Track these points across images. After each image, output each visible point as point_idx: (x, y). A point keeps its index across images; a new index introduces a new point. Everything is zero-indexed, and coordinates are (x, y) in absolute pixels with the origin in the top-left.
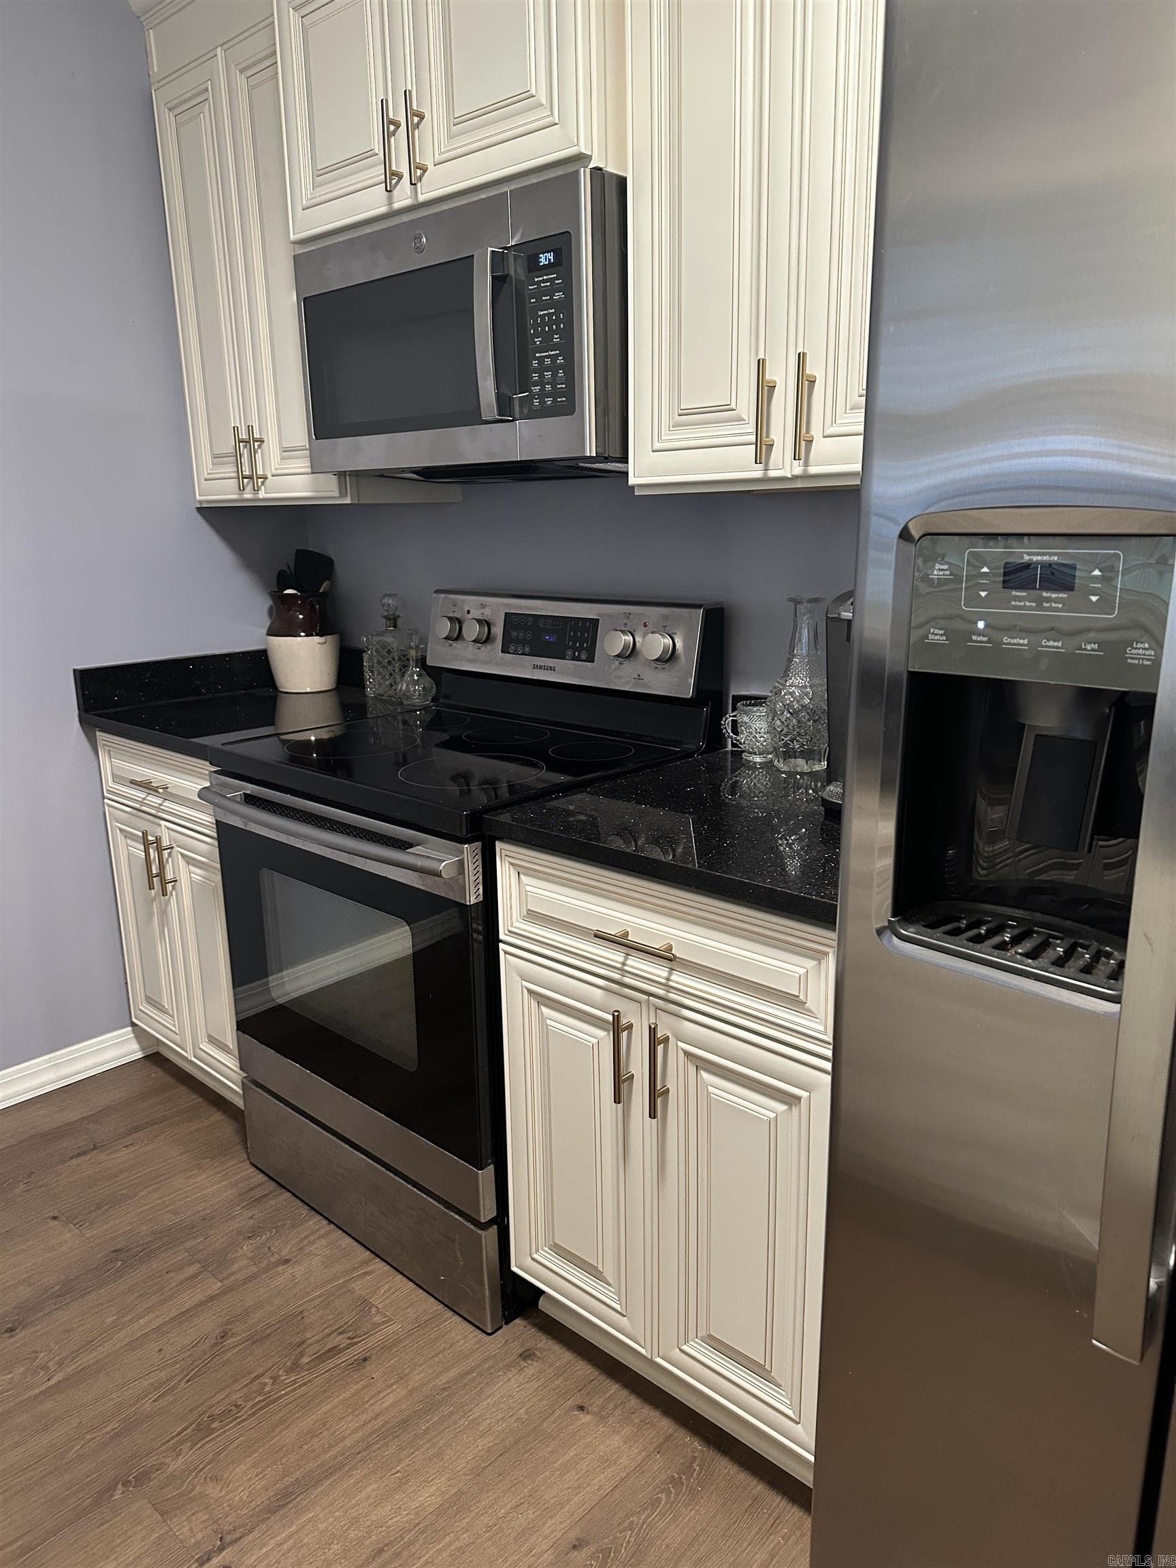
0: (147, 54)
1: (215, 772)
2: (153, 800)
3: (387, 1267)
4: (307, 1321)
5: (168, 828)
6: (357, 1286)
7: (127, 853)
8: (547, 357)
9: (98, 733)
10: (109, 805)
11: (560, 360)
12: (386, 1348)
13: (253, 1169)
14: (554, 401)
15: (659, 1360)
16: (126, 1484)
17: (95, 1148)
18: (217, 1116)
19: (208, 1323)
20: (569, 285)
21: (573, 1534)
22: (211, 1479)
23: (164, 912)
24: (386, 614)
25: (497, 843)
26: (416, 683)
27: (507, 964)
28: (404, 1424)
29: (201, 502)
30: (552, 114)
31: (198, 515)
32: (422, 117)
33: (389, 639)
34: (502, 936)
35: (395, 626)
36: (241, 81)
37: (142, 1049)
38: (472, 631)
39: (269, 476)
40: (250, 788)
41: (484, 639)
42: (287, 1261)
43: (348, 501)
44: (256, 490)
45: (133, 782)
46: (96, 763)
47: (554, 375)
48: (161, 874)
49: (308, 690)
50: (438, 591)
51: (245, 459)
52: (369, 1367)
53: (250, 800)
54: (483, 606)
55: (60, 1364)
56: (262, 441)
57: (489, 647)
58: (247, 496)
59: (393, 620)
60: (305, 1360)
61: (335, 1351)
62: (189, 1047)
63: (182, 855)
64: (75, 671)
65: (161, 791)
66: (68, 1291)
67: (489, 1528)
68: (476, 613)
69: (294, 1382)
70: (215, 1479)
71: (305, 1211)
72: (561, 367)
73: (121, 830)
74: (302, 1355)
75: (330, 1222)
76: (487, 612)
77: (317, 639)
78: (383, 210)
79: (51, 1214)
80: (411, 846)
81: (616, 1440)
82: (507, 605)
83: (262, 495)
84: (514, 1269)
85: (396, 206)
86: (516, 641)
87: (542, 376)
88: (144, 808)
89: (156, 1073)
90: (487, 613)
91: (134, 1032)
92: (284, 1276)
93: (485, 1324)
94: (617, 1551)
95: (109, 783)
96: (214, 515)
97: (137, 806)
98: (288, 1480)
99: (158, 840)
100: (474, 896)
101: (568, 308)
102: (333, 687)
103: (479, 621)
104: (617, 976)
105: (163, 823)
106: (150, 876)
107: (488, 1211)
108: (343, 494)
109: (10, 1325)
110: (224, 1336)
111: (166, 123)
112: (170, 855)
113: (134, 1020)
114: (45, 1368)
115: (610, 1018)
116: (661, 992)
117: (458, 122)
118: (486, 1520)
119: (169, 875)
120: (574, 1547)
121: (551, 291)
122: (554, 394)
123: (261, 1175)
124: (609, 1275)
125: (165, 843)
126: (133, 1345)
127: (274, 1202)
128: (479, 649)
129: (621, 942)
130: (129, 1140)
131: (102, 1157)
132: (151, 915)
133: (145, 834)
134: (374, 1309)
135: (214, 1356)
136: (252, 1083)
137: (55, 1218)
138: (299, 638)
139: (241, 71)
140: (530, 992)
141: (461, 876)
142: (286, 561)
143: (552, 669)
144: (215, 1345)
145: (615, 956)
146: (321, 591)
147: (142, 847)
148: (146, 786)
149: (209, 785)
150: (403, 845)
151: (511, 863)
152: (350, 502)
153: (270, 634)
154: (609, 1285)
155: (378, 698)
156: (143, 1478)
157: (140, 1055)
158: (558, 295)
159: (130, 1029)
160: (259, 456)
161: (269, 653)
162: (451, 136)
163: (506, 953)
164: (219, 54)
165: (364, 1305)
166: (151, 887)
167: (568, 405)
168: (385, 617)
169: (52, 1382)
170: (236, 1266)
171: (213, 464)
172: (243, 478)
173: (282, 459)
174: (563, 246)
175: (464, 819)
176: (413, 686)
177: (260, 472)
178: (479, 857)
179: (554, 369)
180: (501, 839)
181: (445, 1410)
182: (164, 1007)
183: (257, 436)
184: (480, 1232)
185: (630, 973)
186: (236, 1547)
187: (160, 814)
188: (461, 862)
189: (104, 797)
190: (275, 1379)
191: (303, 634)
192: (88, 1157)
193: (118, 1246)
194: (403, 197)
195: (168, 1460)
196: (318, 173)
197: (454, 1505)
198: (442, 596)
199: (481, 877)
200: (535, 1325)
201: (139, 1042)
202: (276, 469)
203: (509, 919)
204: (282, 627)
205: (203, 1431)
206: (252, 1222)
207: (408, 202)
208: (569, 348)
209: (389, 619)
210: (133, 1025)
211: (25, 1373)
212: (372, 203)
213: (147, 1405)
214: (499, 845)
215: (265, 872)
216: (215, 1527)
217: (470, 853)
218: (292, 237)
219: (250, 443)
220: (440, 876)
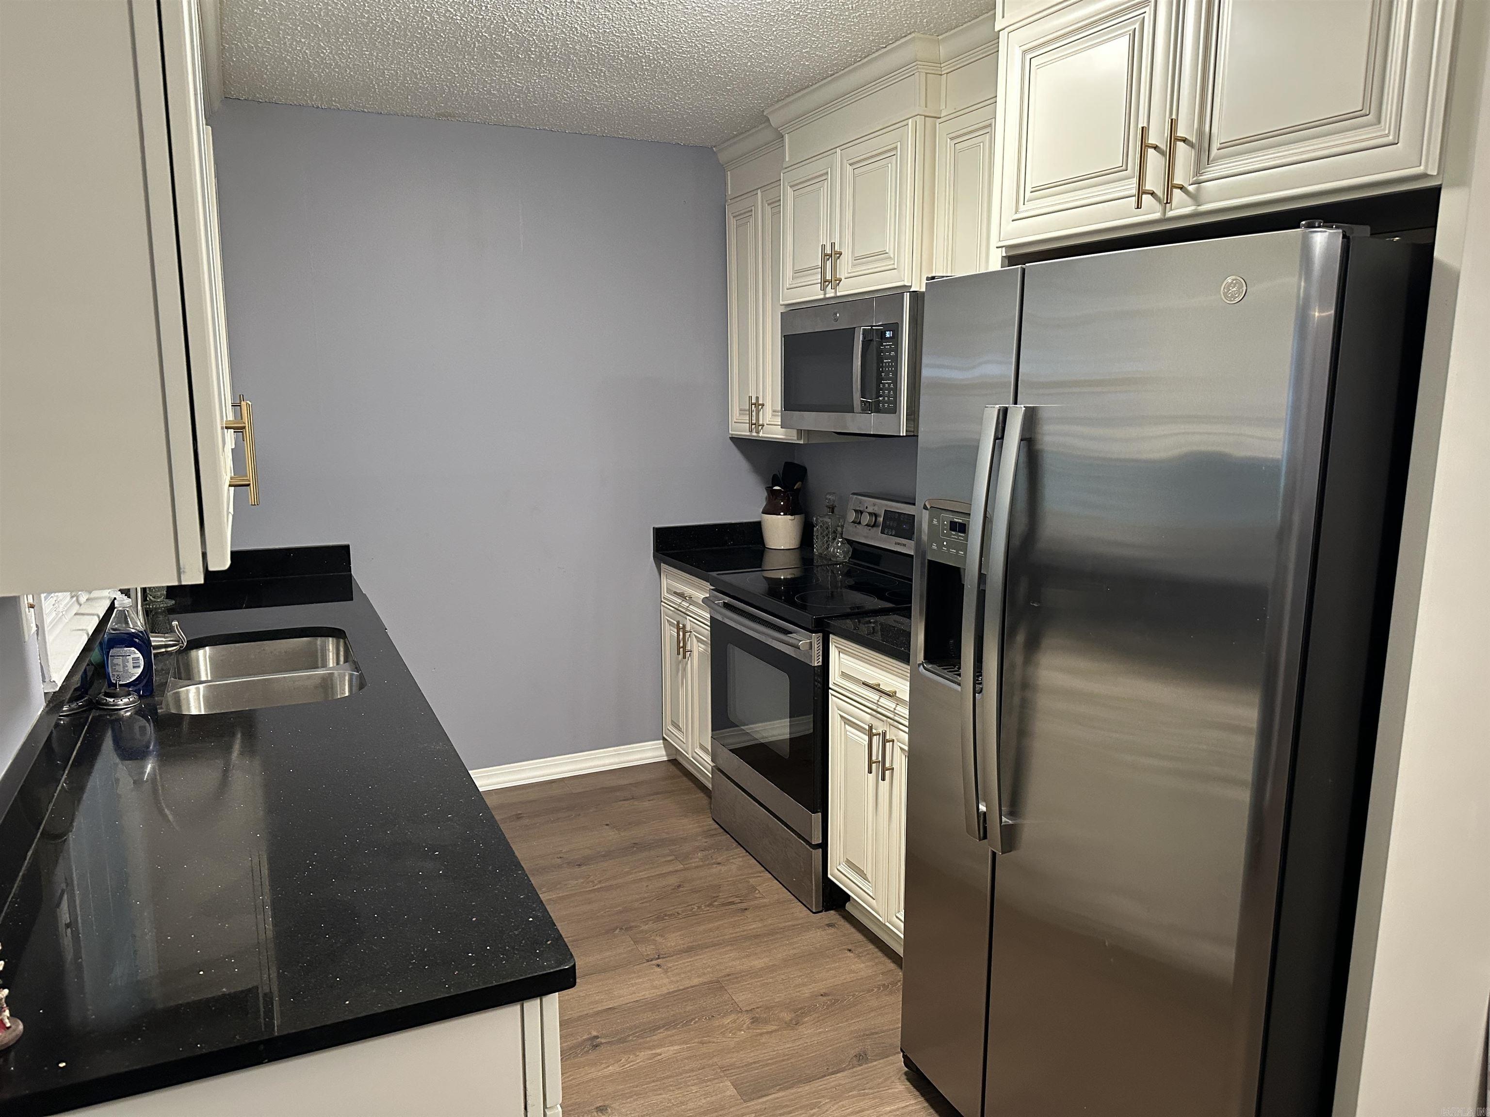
0: (726, 184)
1: (712, 589)
2: (685, 604)
3: (771, 876)
4: (721, 889)
5: (690, 621)
6: (752, 881)
7: (670, 633)
8: (887, 383)
9: (662, 564)
10: (663, 606)
11: (892, 386)
12: (758, 907)
13: (713, 822)
14: (888, 406)
15: (887, 924)
16: (621, 929)
17: (633, 798)
18: (702, 795)
19: (673, 880)
20: (897, 348)
21: (822, 992)
22: (660, 935)
23: (685, 669)
24: (828, 504)
25: (831, 635)
26: (839, 548)
27: (834, 703)
28: (756, 936)
29: (732, 434)
30: (894, 264)
31: (730, 441)
32: (841, 254)
33: (827, 520)
34: (831, 686)
35: (833, 512)
36: (768, 209)
37: (667, 755)
38: (866, 519)
39: (765, 425)
40: (727, 600)
41: (873, 523)
42: (719, 864)
43: (802, 442)
44: (758, 432)
45: (675, 593)
46: (659, 580)
47: (889, 392)
48: (684, 647)
49: (782, 548)
50: (854, 494)
51: (754, 414)
52: (747, 912)
53: (726, 605)
54: (874, 505)
55: (600, 882)
56: (763, 405)
57: (875, 529)
58: (754, 434)
59: (832, 509)
60: (716, 903)
61: (733, 903)
62: (690, 751)
63: (696, 636)
64: (654, 528)
65: (687, 598)
66: (608, 855)
67: (783, 980)
68: (870, 510)
69: (708, 910)
70: (662, 936)
71: (735, 844)
72: (892, 389)
73: (668, 620)
74: (715, 901)
75: (747, 851)
76: (876, 508)
77: (789, 517)
78: (822, 297)
79: (606, 823)
80: (791, 633)
81: (863, 965)
82: (887, 505)
83: (761, 434)
84: (829, 876)
85: (827, 296)
86: (890, 527)
87: (884, 393)
88: (680, 609)
89: (672, 768)
90: (876, 510)
91: (664, 743)
92: (715, 870)
93: (812, 907)
94: (842, 1001)
95: (665, 593)
96: (740, 442)
97: (677, 607)
98: (694, 944)
99: (684, 626)
100: (817, 662)
101: (896, 359)
102: (797, 547)
103: (870, 514)
104: (875, 708)
105: (688, 617)
106: (679, 648)
107: (817, 840)
108: (799, 438)
109: (579, 863)
110: (679, 886)
111: (732, 223)
112: (690, 635)
113: (664, 736)
114: (593, 882)
115: (867, 727)
116: (891, 716)
117: (858, 260)
118: (783, 977)
119: (688, 648)
120: (822, 995)
121: (890, 351)
122: (889, 402)
123: (717, 825)
124: (869, 876)
125: (688, 628)
126: (634, 881)
127: (720, 838)
128: (870, 530)
129: (876, 688)
130: (652, 798)
131: (636, 803)
132: (678, 672)
133: (678, 623)
134: (757, 892)
135: (672, 893)
136: (718, 770)
137: (607, 825)
138: (779, 516)
139: (768, 204)
140: (841, 716)
141: (810, 651)
142: (779, 469)
143: (905, 545)
144: (674, 889)
145: (874, 696)
146: (795, 488)
147: (676, 630)
148: (681, 595)
149: (708, 596)
150: (787, 632)
151: (836, 646)
152: (802, 443)
153: (763, 513)
154: (869, 882)
155: (820, 555)
156: (630, 928)
157: (665, 759)
158: (893, 354)
159: (661, 741)
160: (761, 413)
161: (762, 524)
162: (854, 265)
163: (832, 695)
164: (759, 193)
165: (754, 889)
166: (679, 654)
167: (894, 410)
168: (827, 506)
169: (595, 887)
170: (691, 861)
171: (740, 414)
172: (752, 425)
173: (773, 415)
174: (896, 328)
175: (813, 620)
176: (838, 551)
177: (761, 422)
178: (821, 641)
179: (889, 389)
180: (834, 634)
181: (779, 936)
182: (679, 726)
183: (761, 402)
184: (811, 850)
185: (880, 706)
186: (664, 960)
187: (687, 612)
188: (811, 643)
189: (662, 602)
190: (699, 907)
191: (782, 514)
192: (629, 802)
193: (636, 842)
194: (830, 293)
195: (641, 925)
196: (796, 272)
197: (771, 969)
198: (855, 496)
199: (821, 652)
200: (840, 915)
201: (666, 751)
202: (769, 421)
203: (834, 677)
204: (771, 510)
205: (659, 918)
206: (706, 844)
207: (832, 295)
208: (895, 380)
209: (829, 508)
210: (664, 739)
211: (583, 882)
212: (814, 293)
213: (636, 905)
214: (831, 636)
215: (730, 646)
216: (657, 951)
217: (816, 639)
218: (781, 302)
219: (758, 406)
220: (799, 648)
